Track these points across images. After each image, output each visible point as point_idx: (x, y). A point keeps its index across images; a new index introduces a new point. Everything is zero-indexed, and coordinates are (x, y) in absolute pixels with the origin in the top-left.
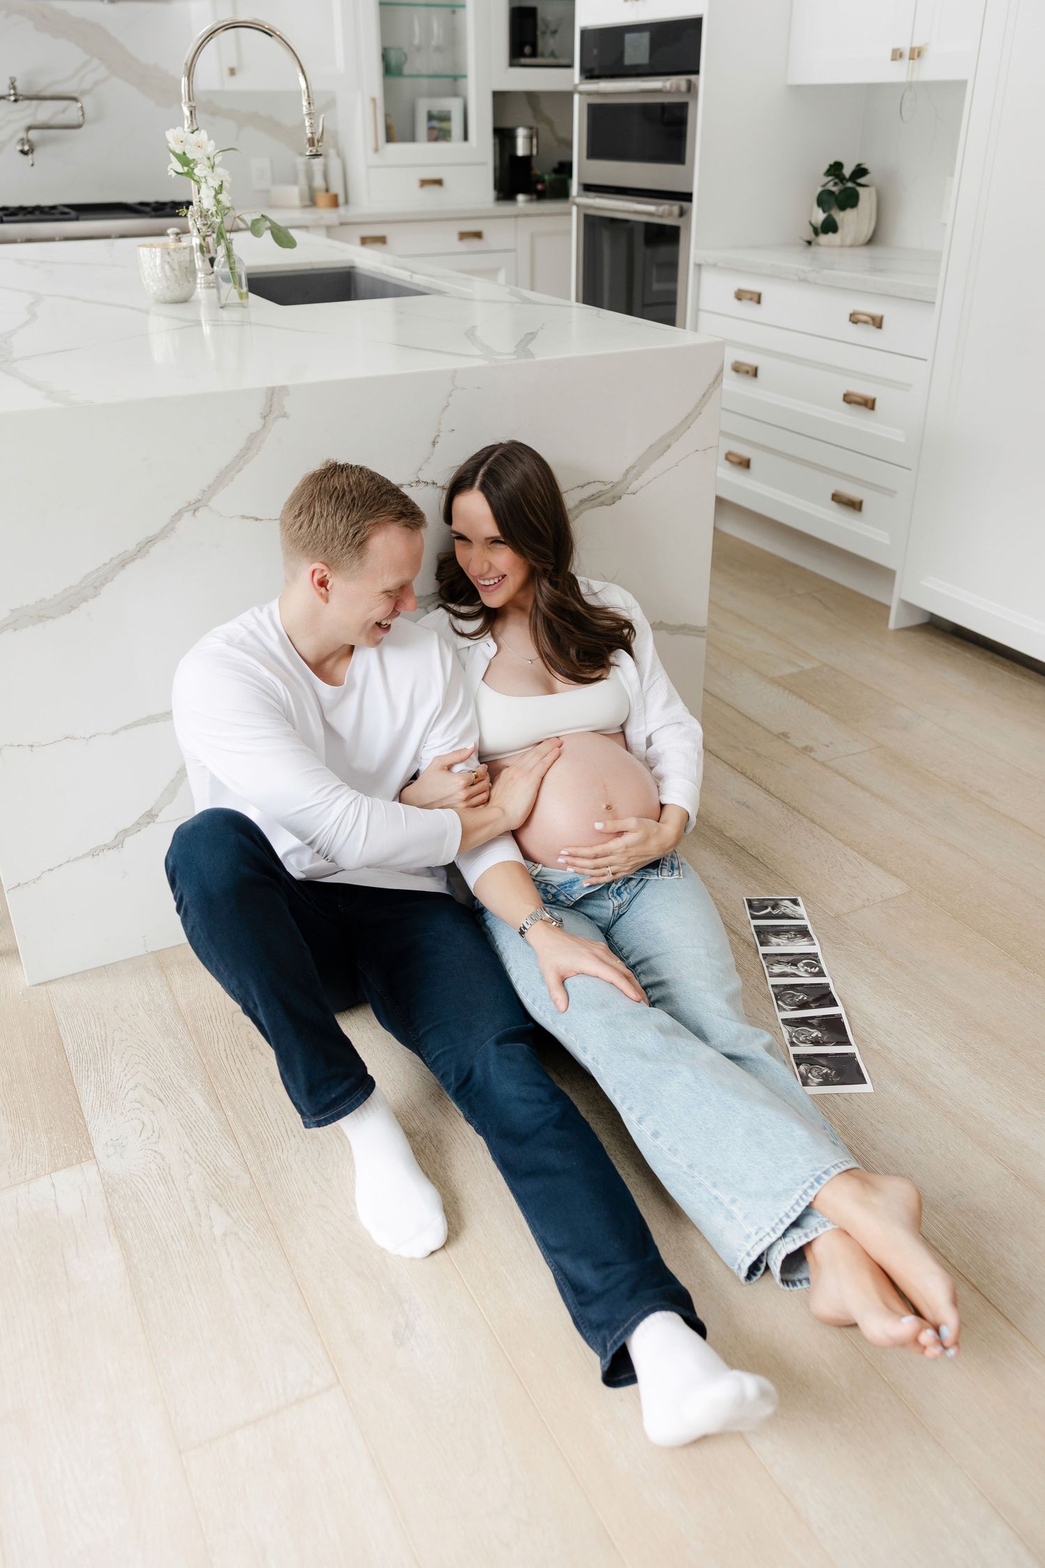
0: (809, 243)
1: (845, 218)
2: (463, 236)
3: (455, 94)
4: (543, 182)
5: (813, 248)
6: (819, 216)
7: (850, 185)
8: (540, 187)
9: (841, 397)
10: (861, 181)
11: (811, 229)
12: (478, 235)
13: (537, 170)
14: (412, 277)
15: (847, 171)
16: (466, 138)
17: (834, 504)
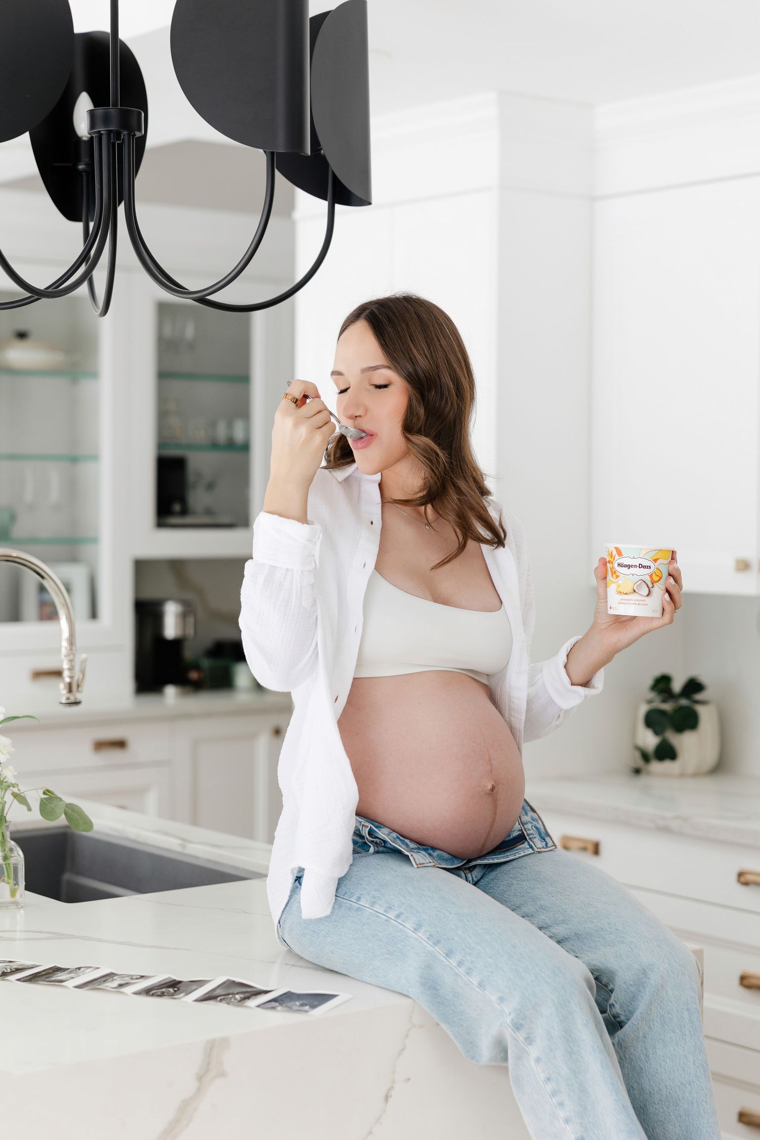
0: (637, 771)
1: (685, 742)
2: (100, 746)
3: (73, 559)
4: (197, 667)
5: (643, 780)
6: (650, 740)
7: (684, 702)
8: (194, 675)
9: (737, 980)
10: (699, 697)
11: (638, 755)
12: (120, 744)
13: (189, 653)
14: (184, 847)
15: (677, 685)
16: (94, 614)
17: (742, 1128)
